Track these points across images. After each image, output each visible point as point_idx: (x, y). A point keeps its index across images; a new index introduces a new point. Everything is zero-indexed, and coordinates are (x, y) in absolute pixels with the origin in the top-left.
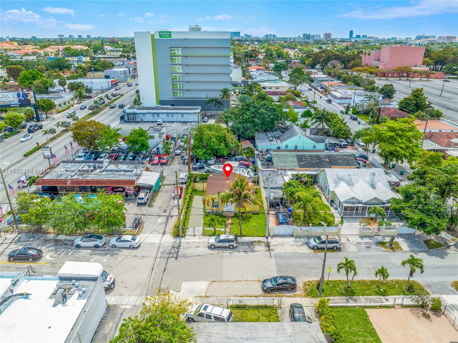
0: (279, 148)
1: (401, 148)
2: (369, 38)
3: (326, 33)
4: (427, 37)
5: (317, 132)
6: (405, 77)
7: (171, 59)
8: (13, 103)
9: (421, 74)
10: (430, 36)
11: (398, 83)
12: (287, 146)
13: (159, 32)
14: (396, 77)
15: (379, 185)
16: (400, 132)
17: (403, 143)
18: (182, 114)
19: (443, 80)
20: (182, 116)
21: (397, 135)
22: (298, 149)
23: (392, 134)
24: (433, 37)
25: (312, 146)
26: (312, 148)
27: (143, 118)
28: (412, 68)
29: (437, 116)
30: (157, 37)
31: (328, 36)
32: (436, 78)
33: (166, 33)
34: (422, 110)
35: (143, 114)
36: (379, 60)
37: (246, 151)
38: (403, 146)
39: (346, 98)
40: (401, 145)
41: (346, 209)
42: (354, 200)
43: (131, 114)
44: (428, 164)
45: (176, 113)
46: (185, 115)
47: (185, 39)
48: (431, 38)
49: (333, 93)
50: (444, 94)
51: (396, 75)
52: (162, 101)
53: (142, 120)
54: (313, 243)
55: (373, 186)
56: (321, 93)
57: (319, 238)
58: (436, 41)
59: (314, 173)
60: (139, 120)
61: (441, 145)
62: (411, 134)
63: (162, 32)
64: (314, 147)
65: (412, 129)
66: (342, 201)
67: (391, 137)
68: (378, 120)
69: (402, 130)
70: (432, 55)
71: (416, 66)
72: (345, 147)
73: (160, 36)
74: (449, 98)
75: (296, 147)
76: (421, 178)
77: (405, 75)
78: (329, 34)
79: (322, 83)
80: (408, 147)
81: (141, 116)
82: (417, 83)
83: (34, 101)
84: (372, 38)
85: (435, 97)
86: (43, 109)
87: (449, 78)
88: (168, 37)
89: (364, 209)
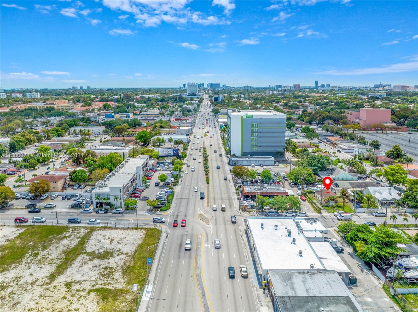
0: (334, 179)
1: (399, 178)
2: (333, 87)
3: (296, 84)
4: (384, 86)
5: (351, 171)
6: (380, 130)
8: (170, 154)
9: (391, 129)
10: (386, 85)
11: (377, 136)
12: (338, 178)
14: (373, 131)
15: (393, 194)
16: (397, 171)
17: (399, 176)
18: (264, 161)
19: (408, 132)
21: (396, 172)
23: (393, 172)
24: (389, 85)
26: (352, 179)
28: (384, 124)
29: (411, 161)
30: (245, 117)
31: (297, 87)
32: (403, 131)
33: (250, 116)
34: (401, 157)
36: (358, 118)
37: (318, 181)
38: (400, 177)
39: (349, 149)
40: (398, 177)
41: (382, 203)
42: (385, 199)
43: (235, 161)
44: (413, 184)
45: (261, 160)
48: (387, 86)
49: (339, 145)
50: (411, 144)
51: (373, 129)
52: (245, 152)
54: (375, 214)
55: (390, 194)
56: (330, 145)
57: (377, 212)
58: (392, 89)
59: (361, 190)
60: (239, 164)
61: (417, 177)
62: (402, 171)
65: (402, 169)
66: (380, 200)
67: (393, 173)
68: (376, 163)
69: (397, 170)
70: (396, 114)
71: (386, 123)
72: (365, 179)
73: (247, 117)
74: (415, 148)
75: (343, 178)
76: (411, 190)
77: (380, 129)
78: (298, 84)
79: (327, 138)
80: (402, 178)
81: (241, 162)
82: (390, 135)
83: (181, 153)
84: (336, 87)
85: (405, 147)
87: (412, 131)
88: (251, 118)
89: (390, 203)
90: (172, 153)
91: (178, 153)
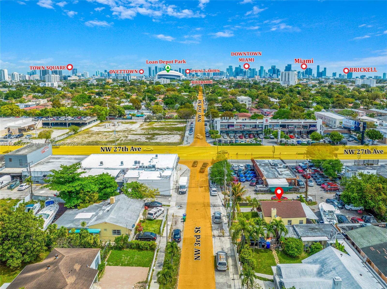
86: (370, 137)
90: (354, 127)
91: (359, 128)
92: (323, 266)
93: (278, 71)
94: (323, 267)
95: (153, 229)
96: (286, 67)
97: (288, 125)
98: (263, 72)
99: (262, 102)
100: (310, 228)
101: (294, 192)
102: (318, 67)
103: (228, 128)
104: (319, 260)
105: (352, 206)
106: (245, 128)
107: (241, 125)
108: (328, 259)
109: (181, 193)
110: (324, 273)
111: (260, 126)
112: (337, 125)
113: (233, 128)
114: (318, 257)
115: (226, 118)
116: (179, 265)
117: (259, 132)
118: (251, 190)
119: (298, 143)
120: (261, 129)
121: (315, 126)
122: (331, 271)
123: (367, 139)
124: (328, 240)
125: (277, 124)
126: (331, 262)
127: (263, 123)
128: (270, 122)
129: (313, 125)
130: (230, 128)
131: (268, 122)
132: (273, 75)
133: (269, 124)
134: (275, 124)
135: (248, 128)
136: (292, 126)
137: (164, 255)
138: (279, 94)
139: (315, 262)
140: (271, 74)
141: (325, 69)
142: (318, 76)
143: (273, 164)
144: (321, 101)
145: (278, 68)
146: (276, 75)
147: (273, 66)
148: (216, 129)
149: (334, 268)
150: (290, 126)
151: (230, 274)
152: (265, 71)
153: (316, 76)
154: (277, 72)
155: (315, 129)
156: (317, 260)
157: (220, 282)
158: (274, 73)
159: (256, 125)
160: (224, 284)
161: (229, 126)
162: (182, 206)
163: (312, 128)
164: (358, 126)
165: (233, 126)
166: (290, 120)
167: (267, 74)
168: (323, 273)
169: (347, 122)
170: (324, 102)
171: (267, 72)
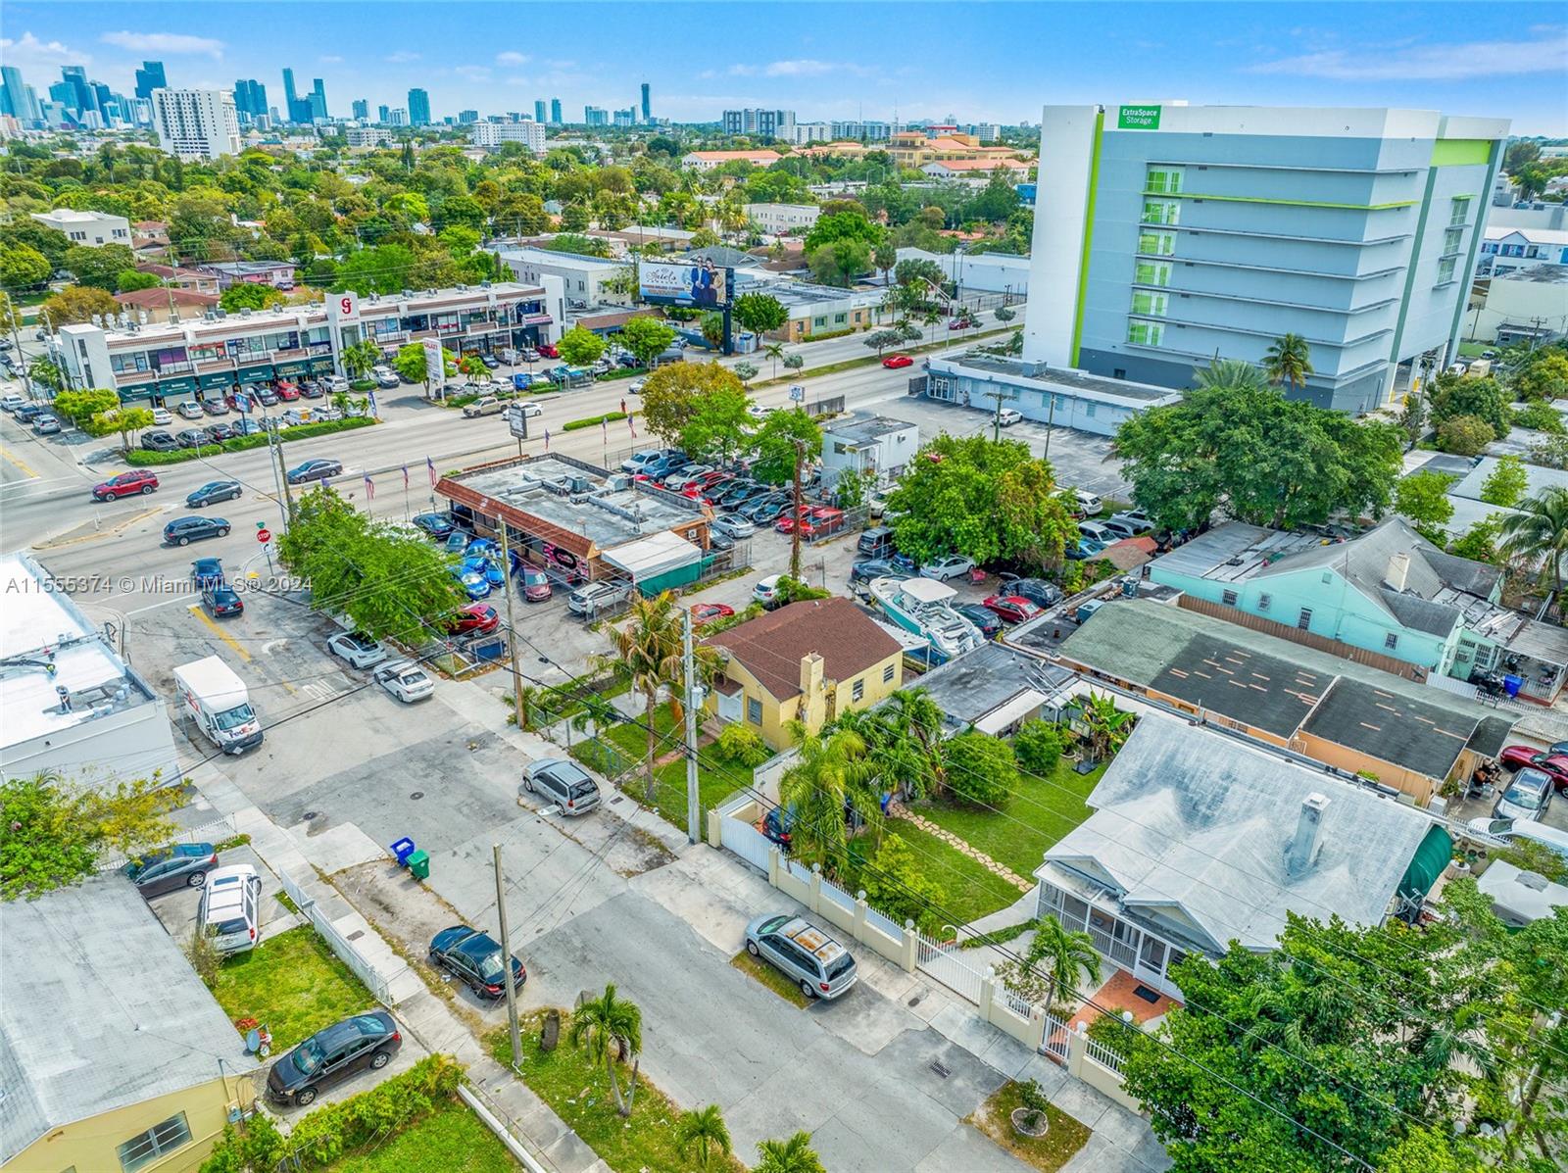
0: (1230, 598)
7: (1147, 208)
8: (680, 293)
12: (1264, 601)
13: (1122, 108)
18: (1092, 404)
20: (1090, 413)
22: (1314, 627)
25: (1382, 635)
26: (1378, 645)
27: (972, 396)
30: (1111, 125)
33: (1143, 114)
35: (975, 381)
42: (1098, 875)
43: (941, 375)
45: (1075, 398)
46: (1098, 409)
47: (1205, 135)
52: (1090, 351)
53: (967, 400)
60: (960, 400)
63: (1129, 108)
64: (1392, 641)
73: (1123, 122)
75: (1306, 616)
81: (968, 388)
83: (724, 296)
86: (750, 324)
88: (1148, 127)
90: (688, 290)
91: (713, 293)
92: (1181, 786)
93: (104, 93)
94: (1186, 789)
95: (309, 998)
96: (139, 74)
97: (435, 317)
98: (27, 100)
99: (193, 230)
100: (953, 683)
101: (721, 576)
102: (288, 75)
103: (156, 365)
104: (1150, 774)
105: (947, 565)
106: (245, 356)
107: (220, 346)
108: (1179, 757)
109: (238, 750)
110: (1209, 807)
111: (314, 338)
112: (591, 296)
113: (181, 366)
114: (1139, 763)
115: (110, 317)
116: (650, 1085)
117: (317, 367)
118: (551, 619)
119: (518, 388)
120: (321, 349)
121: (536, 307)
122: (1226, 789)
123: (739, 334)
124: (1046, 698)
125: (391, 316)
126: (1198, 759)
127: (326, 318)
128: (363, 313)
129: (530, 304)
130: (168, 368)
131: (354, 313)
132: (80, 114)
133: (358, 322)
134: (382, 317)
135: (257, 355)
136: (452, 320)
137: (526, 1089)
138: (230, 192)
139: (1142, 785)
140: (73, 111)
141: (318, 83)
142: (293, 118)
143: (567, 486)
144: (449, 210)
145: (102, 81)
146: (99, 114)
147: (70, 68)
148: (91, 384)
149: (1229, 777)
150: (442, 321)
151: (876, 989)
152: (31, 91)
153: (284, 116)
154: (101, 102)
155: (544, 319)
156: (1141, 774)
157: (886, 1043)
158: (84, 104)
159: (293, 335)
160: (906, 1041)
161: (156, 358)
162: (311, 809)
163: (529, 319)
164: (707, 287)
165: (178, 354)
166: (425, 294)
167: (46, 108)
168: (1203, 809)
169: (660, 274)
170: (462, 213)
171: (48, 100)
